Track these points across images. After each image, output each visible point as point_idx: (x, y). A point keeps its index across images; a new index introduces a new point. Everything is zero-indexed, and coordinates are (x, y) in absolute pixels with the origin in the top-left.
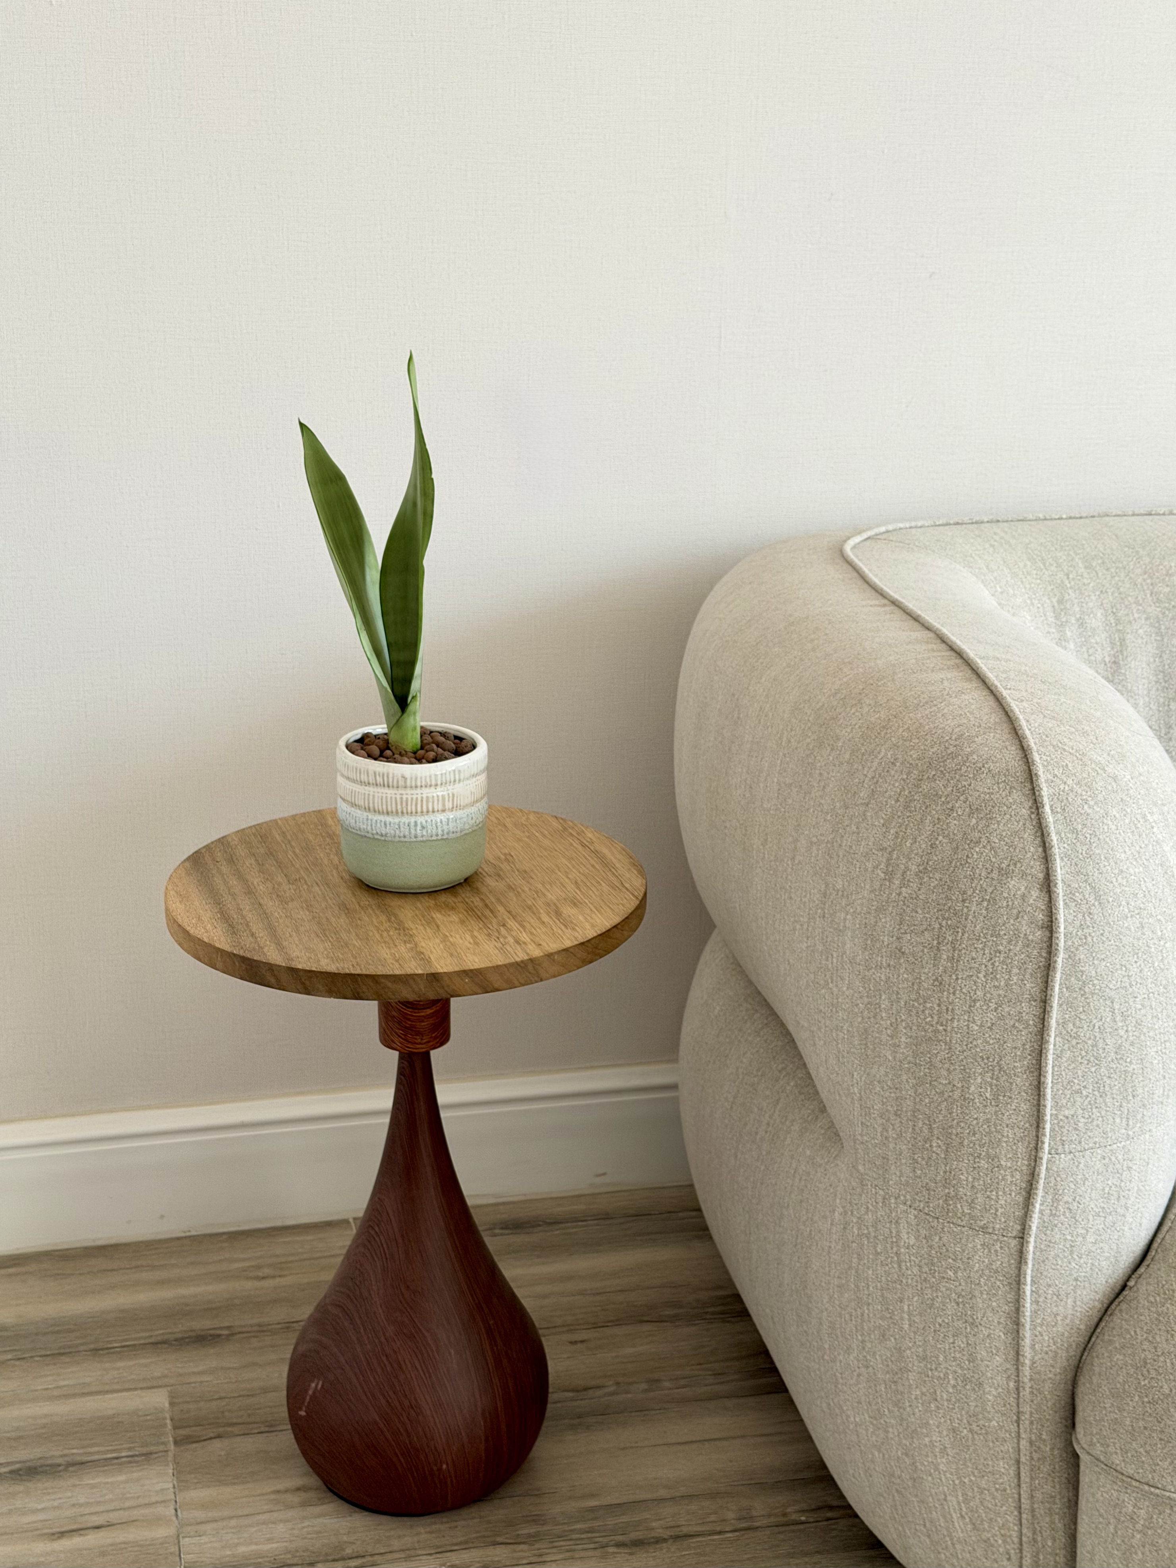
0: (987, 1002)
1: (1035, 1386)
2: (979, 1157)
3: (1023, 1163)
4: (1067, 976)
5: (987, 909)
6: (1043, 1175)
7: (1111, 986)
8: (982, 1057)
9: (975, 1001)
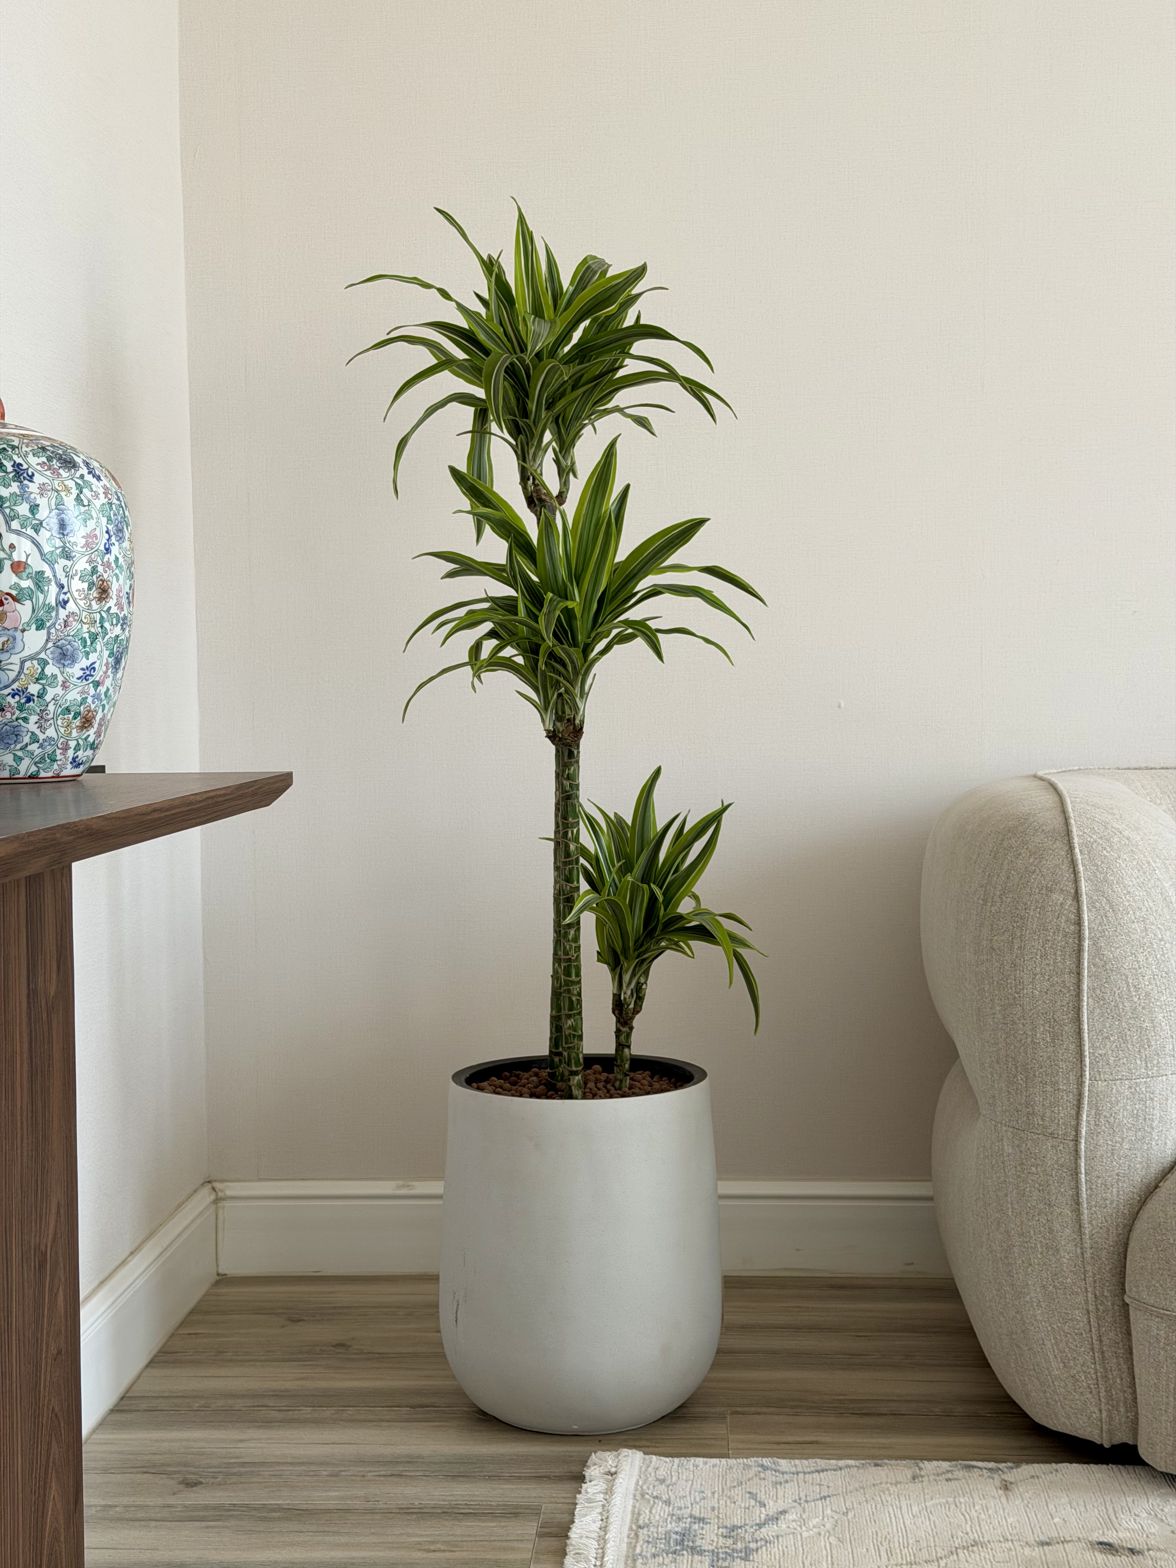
2: (1046, 1084)
3: (1073, 1087)
6: (1086, 1094)
8: (1042, 1013)
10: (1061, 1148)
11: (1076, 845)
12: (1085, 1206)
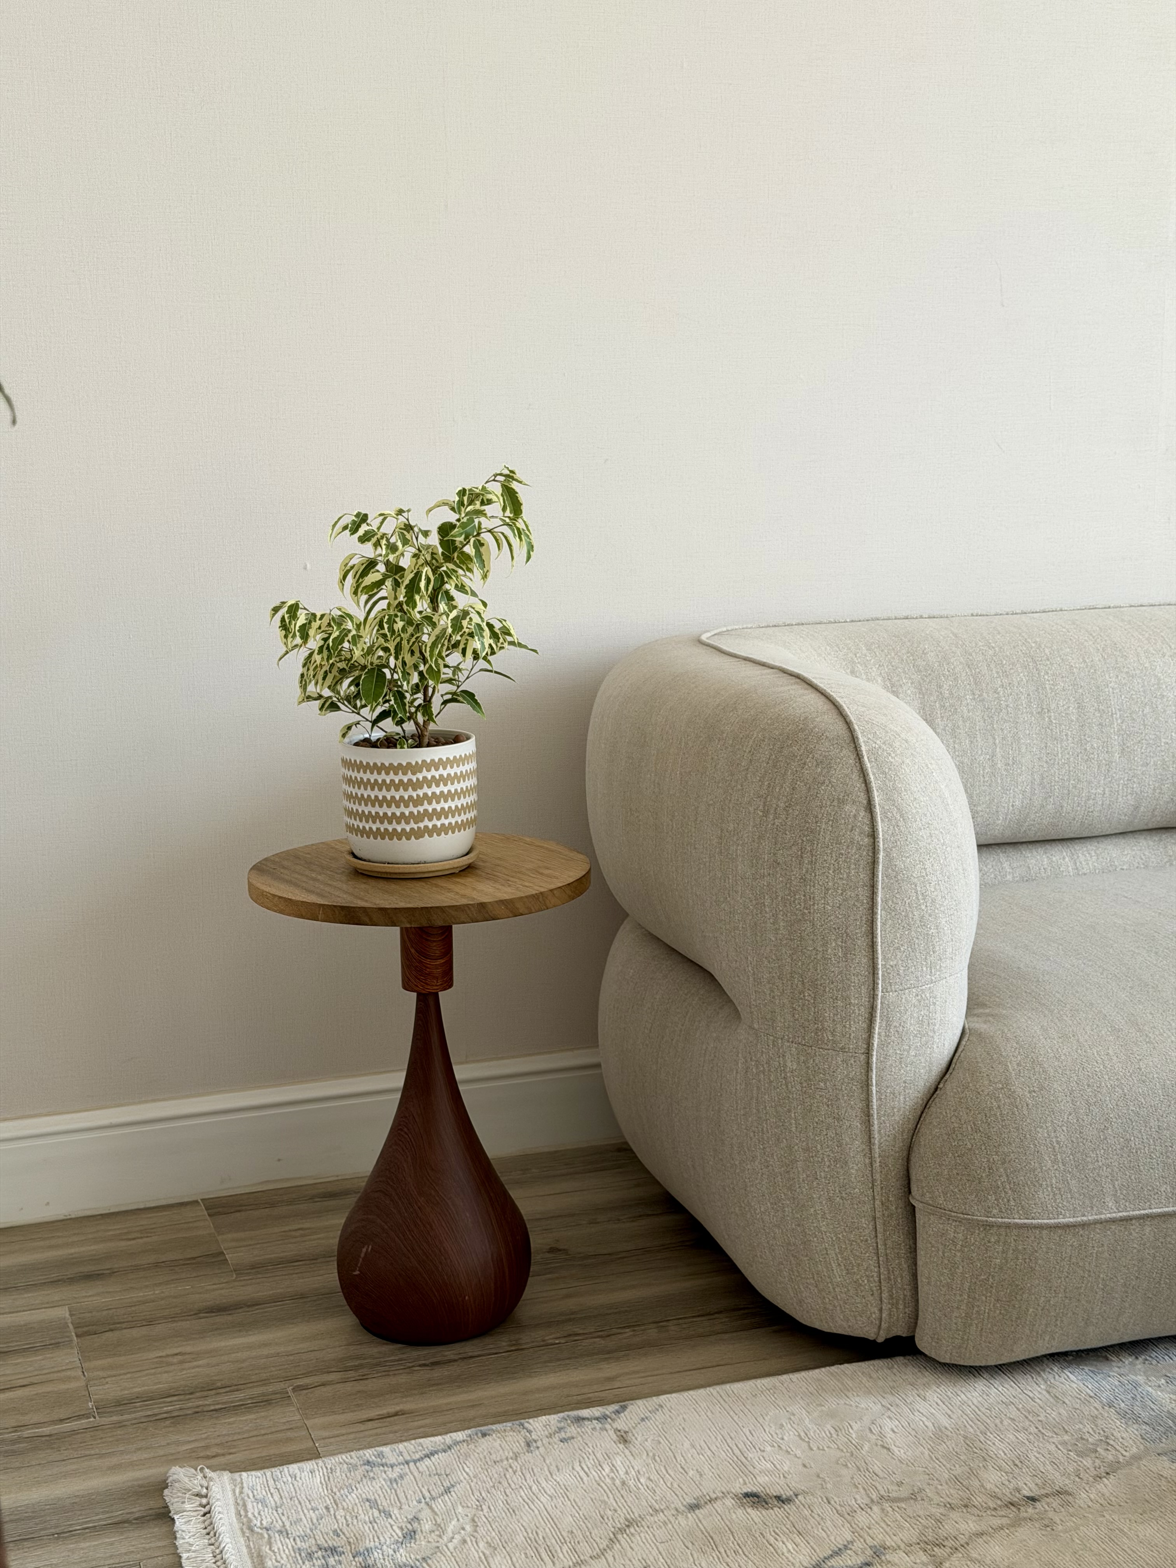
0: (836, 890)
1: (882, 1161)
2: (836, 999)
3: (865, 1000)
4: (886, 868)
5: (832, 826)
6: (879, 1007)
7: (914, 875)
8: (835, 928)
9: (828, 890)
10: (852, 1061)
12: (875, 1116)
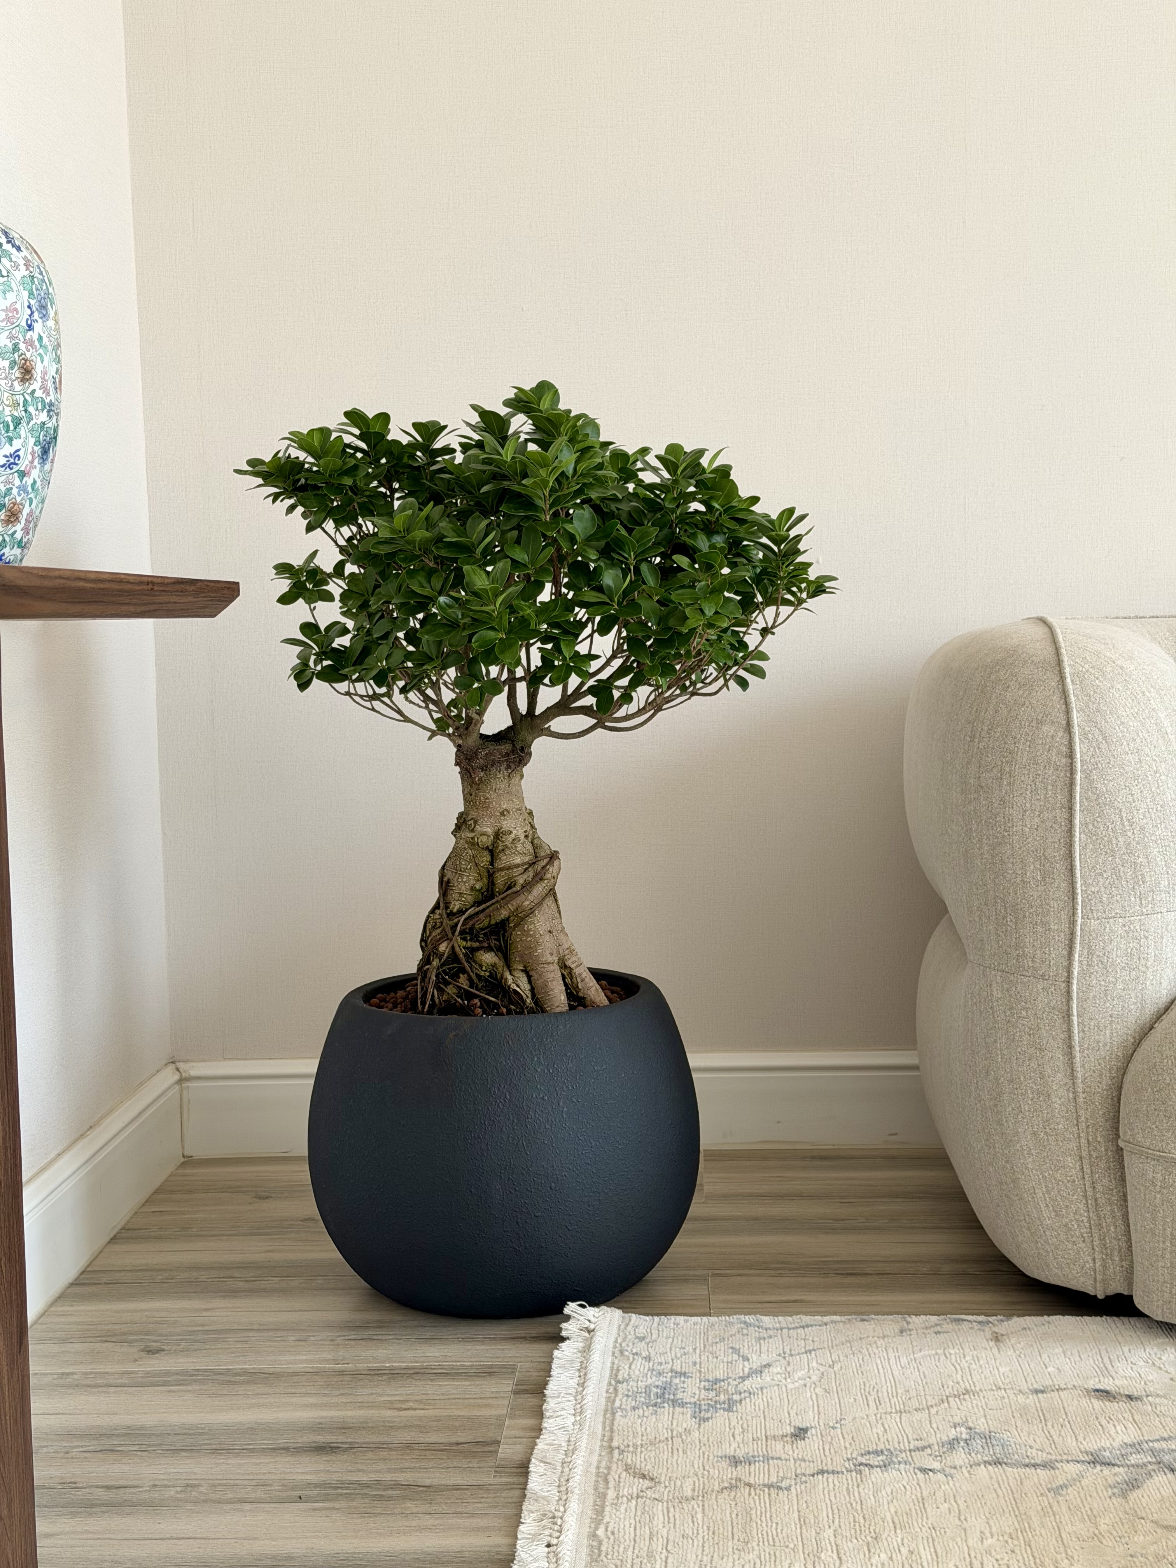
1: (1088, 1097)
2: (1036, 924)
3: (1065, 927)
5: (1029, 746)
6: (1079, 933)
7: (1119, 800)
8: (1033, 851)
10: (1052, 989)
11: (1068, 675)
12: (1077, 1049)
